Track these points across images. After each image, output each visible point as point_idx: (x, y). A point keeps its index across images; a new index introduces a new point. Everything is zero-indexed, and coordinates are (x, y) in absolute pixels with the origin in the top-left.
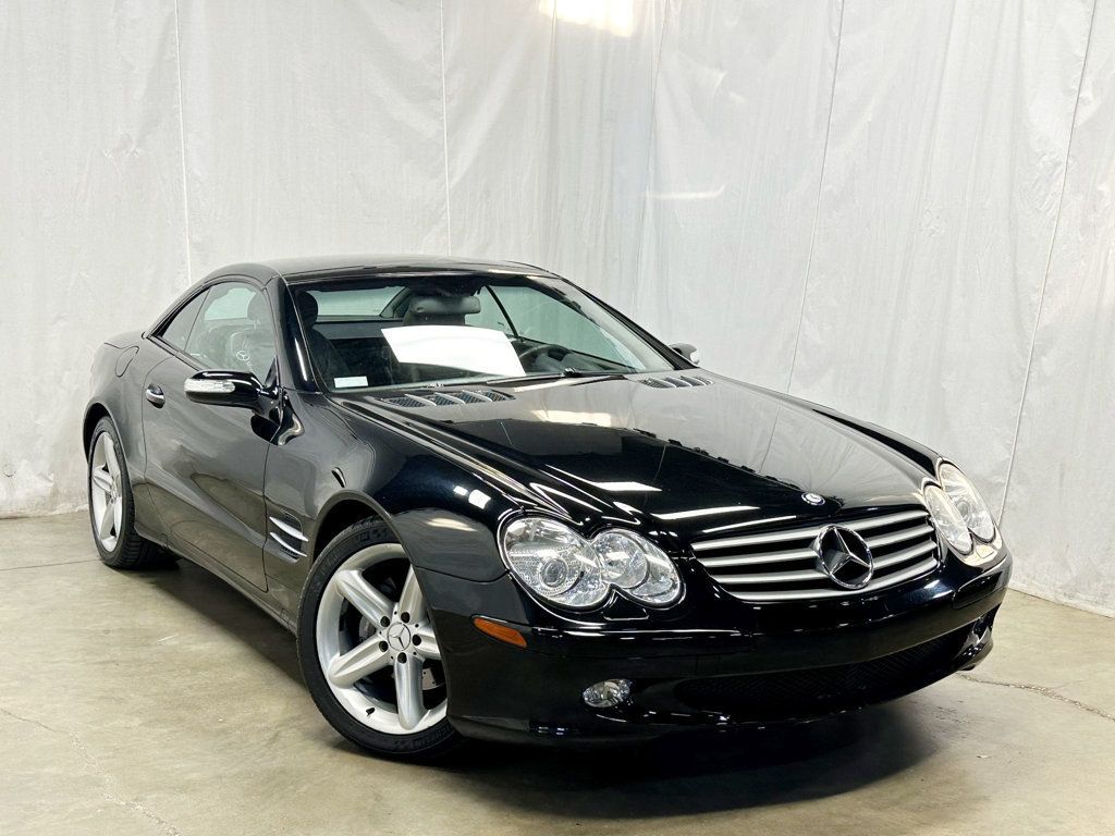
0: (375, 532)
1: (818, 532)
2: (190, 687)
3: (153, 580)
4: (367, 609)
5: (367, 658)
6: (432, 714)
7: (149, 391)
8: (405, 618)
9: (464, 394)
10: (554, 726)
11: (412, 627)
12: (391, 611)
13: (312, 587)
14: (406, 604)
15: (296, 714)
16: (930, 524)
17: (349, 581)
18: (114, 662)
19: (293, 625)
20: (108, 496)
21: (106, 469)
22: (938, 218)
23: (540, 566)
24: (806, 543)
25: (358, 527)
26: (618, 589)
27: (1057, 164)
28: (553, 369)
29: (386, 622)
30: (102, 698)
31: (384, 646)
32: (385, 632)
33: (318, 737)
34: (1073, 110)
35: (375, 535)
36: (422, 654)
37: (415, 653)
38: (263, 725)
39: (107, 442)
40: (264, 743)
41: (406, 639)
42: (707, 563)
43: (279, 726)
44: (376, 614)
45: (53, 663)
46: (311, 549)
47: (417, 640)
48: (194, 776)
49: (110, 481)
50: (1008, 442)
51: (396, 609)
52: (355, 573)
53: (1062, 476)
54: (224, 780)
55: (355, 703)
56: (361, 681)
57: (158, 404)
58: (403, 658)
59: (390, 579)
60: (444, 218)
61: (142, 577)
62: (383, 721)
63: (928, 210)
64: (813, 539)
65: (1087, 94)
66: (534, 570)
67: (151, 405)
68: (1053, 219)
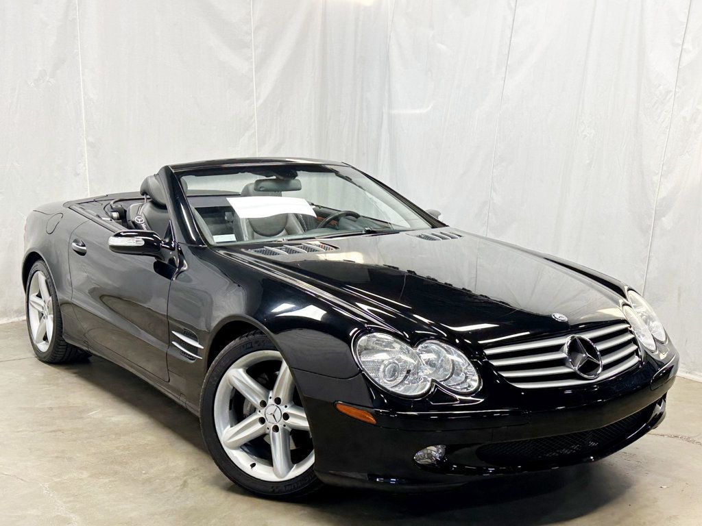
0: (256, 342)
1: (566, 340)
2: (117, 448)
3: (75, 371)
4: (250, 395)
5: (250, 428)
6: (297, 467)
7: (74, 244)
8: (278, 401)
9: (304, 246)
10: (387, 477)
11: (282, 407)
12: (267, 397)
13: (211, 380)
14: (278, 392)
15: (195, 466)
16: (631, 332)
17: (237, 376)
18: (60, 431)
19: (196, 410)
20: (41, 315)
21: (39, 296)
22: (588, 127)
23: (382, 367)
24: (557, 348)
25: (244, 339)
26: (436, 382)
27: (668, 92)
28: (352, 228)
29: (264, 404)
30: (57, 457)
31: (262, 420)
32: (263, 410)
33: (215, 482)
34: (679, 57)
35: (256, 345)
36: (289, 426)
37: (284, 426)
38: (174, 475)
39: (40, 278)
40: (178, 488)
41: (278, 415)
42: (496, 363)
43: (185, 476)
44: (257, 399)
45: (18, 432)
46: (206, 354)
47: (286, 416)
48: (133, 514)
49: (43, 304)
50: (642, 272)
51: (271, 395)
52: (241, 371)
53: (679, 295)
54: (156, 516)
55: (242, 460)
56: (245, 445)
57: (82, 253)
58: (276, 429)
59: (264, 374)
60: (253, 126)
61: (67, 369)
62: (262, 472)
63: (582, 122)
64: (562, 345)
65: (687, 46)
66: (378, 370)
67: (75, 253)
68: (666, 128)
